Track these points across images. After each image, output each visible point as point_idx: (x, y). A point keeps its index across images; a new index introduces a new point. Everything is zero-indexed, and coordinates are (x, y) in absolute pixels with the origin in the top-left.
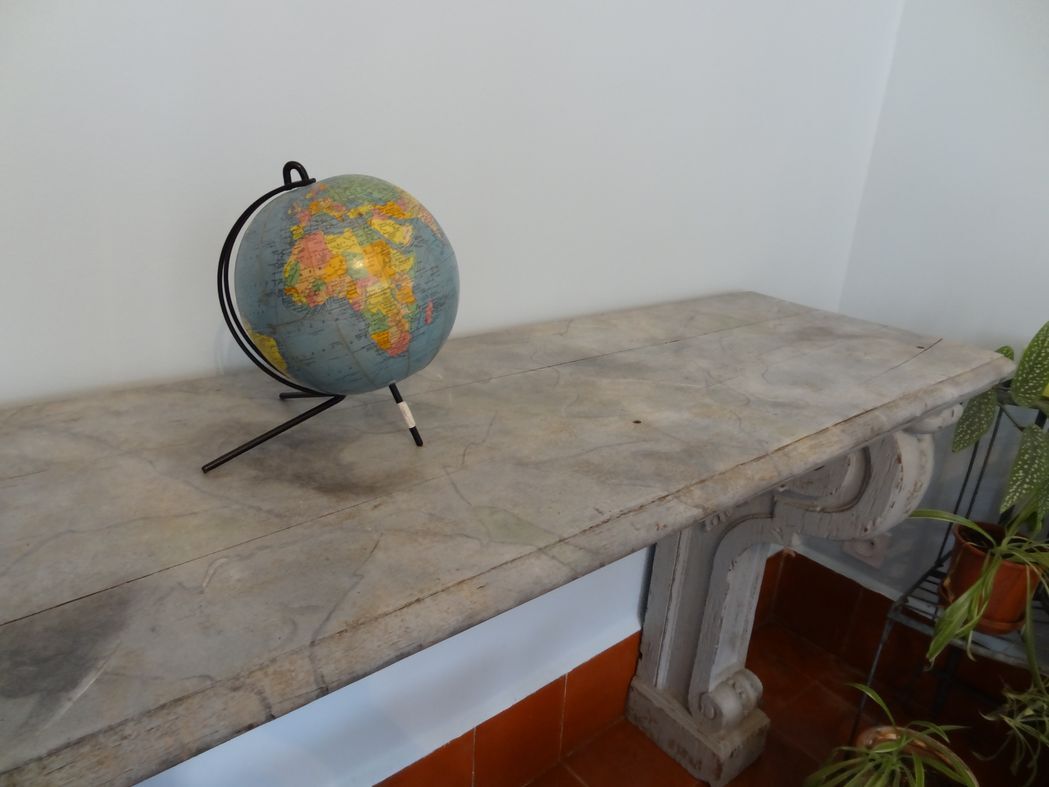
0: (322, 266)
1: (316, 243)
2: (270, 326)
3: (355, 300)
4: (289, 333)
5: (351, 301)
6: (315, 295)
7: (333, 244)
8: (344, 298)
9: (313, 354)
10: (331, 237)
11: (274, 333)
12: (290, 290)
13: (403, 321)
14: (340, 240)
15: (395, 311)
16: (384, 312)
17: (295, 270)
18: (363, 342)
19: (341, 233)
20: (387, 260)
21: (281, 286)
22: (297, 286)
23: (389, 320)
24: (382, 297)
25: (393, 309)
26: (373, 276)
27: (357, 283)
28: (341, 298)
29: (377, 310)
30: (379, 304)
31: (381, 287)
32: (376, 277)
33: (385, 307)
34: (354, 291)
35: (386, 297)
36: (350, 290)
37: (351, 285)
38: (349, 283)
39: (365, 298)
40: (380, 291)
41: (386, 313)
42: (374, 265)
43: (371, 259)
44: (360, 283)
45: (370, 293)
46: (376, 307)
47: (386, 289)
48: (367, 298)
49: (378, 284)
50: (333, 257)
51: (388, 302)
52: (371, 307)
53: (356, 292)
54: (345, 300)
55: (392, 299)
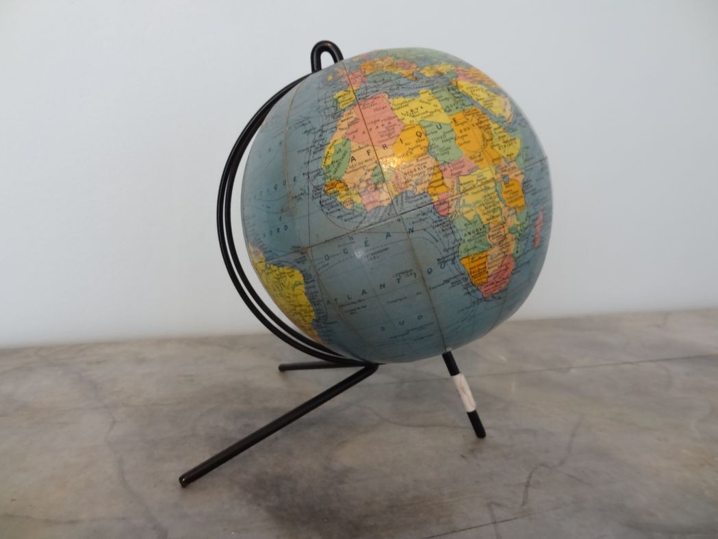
0: (387, 143)
1: (376, 110)
2: (296, 249)
3: (441, 197)
4: (327, 258)
5: (435, 198)
6: (376, 189)
7: (404, 110)
8: (424, 194)
9: (364, 292)
10: (401, 100)
11: (301, 261)
12: (333, 185)
13: (509, 236)
14: (414, 104)
15: (500, 219)
16: (484, 219)
17: (344, 154)
18: (449, 271)
19: (417, 94)
20: (488, 137)
21: (319, 181)
22: (346, 178)
23: (491, 233)
24: (483, 193)
25: (497, 216)
26: (469, 159)
27: (445, 169)
28: (420, 194)
29: (474, 216)
30: (478, 204)
31: (482, 178)
32: (473, 161)
33: (486, 211)
34: (440, 183)
35: (489, 195)
36: (433, 180)
37: (435, 172)
38: (433, 168)
39: (457, 194)
40: (479, 183)
41: (487, 222)
42: (469, 142)
43: (464, 133)
44: (449, 169)
45: (465, 186)
46: (473, 210)
47: (488, 182)
48: (459, 196)
49: (478, 172)
50: (406, 128)
51: (491, 204)
52: (465, 209)
53: (443, 184)
54: (426, 196)
55: (497, 199)
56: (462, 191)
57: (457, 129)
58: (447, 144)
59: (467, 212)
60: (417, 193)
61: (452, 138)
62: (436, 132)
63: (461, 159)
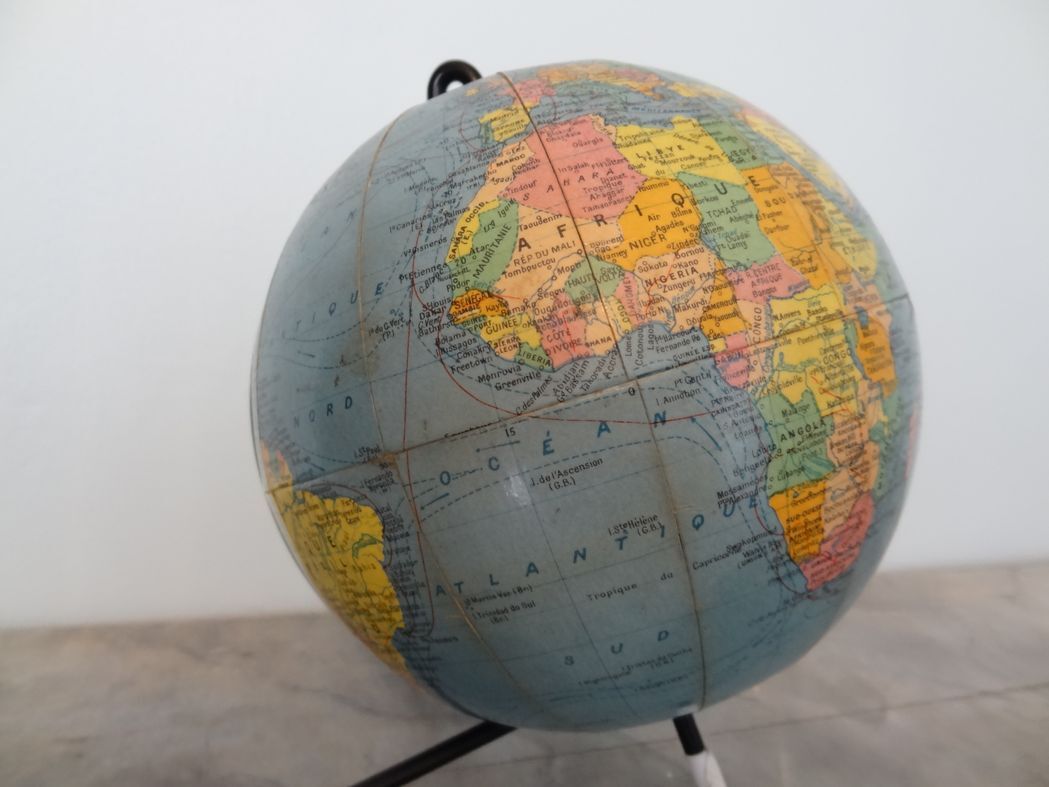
0: (605, 212)
1: (580, 144)
2: (369, 454)
3: (734, 342)
4: (446, 478)
5: (719, 345)
6: (578, 314)
7: (642, 149)
8: (693, 332)
9: (532, 569)
10: (634, 129)
11: (381, 484)
12: (473, 303)
14: (664, 140)
15: (853, 406)
16: (823, 401)
17: (500, 229)
19: (667, 123)
21: (439, 292)
22: (504, 286)
23: (835, 438)
24: (820, 343)
25: (849, 399)
26: (789, 264)
27: (740, 280)
28: (683, 333)
29: (803, 395)
30: (810, 369)
31: (817, 307)
32: (797, 269)
33: (826, 385)
34: (729, 310)
35: (832, 348)
36: (714, 301)
37: (718, 283)
38: (713, 275)
39: (767, 340)
40: (813, 319)
41: (828, 412)
42: (786, 227)
43: (775, 208)
44: (748, 282)
45: (784, 322)
46: (799, 380)
47: (830, 318)
48: (773, 342)
49: (809, 293)
50: (647, 184)
51: (838, 370)
52: (785, 376)
53: (736, 314)
54: (698, 338)
55: (849, 360)
56: (776, 333)
57: (760, 199)
58: (741, 227)
59: (789, 383)
60: (676, 330)
61: (751, 216)
62: (716, 198)
63: (773, 261)
